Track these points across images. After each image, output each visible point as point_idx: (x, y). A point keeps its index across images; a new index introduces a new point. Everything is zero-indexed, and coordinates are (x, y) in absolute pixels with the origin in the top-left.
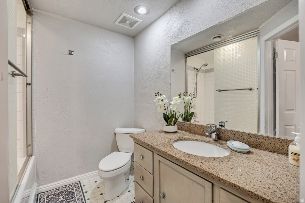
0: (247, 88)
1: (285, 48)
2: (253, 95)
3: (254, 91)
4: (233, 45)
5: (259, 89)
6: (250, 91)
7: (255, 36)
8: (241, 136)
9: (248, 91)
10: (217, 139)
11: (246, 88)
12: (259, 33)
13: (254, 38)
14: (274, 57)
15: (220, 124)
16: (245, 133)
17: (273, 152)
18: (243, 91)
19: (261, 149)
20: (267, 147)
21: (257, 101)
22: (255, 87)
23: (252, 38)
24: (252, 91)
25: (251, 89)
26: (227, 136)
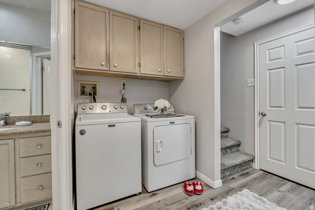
0: (21, 89)
1: (49, 66)
2: (26, 94)
3: (27, 92)
4: (5, 48)
5: (31, 90)
6: (24, 91)
7: (28, 49)
8: (24, 118)
9: (22, 91)
10: (5, 125)
11: (19, 89)
12: (31, 48)
13: (27, 50)
14: (42, 70)
15: (6, 114)
16: (27, 116)
17: (43, 122)
18: (17, 92)
19: (37, 123)
20: (40, 121)
21: (29, 100)
22: (28, 88)
23: (25, 50)
24: (25, 91)
25: (24, 90)
26: (14, 121)
